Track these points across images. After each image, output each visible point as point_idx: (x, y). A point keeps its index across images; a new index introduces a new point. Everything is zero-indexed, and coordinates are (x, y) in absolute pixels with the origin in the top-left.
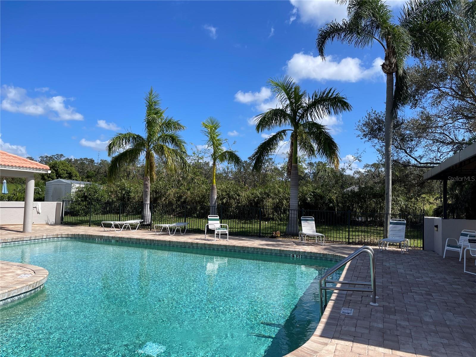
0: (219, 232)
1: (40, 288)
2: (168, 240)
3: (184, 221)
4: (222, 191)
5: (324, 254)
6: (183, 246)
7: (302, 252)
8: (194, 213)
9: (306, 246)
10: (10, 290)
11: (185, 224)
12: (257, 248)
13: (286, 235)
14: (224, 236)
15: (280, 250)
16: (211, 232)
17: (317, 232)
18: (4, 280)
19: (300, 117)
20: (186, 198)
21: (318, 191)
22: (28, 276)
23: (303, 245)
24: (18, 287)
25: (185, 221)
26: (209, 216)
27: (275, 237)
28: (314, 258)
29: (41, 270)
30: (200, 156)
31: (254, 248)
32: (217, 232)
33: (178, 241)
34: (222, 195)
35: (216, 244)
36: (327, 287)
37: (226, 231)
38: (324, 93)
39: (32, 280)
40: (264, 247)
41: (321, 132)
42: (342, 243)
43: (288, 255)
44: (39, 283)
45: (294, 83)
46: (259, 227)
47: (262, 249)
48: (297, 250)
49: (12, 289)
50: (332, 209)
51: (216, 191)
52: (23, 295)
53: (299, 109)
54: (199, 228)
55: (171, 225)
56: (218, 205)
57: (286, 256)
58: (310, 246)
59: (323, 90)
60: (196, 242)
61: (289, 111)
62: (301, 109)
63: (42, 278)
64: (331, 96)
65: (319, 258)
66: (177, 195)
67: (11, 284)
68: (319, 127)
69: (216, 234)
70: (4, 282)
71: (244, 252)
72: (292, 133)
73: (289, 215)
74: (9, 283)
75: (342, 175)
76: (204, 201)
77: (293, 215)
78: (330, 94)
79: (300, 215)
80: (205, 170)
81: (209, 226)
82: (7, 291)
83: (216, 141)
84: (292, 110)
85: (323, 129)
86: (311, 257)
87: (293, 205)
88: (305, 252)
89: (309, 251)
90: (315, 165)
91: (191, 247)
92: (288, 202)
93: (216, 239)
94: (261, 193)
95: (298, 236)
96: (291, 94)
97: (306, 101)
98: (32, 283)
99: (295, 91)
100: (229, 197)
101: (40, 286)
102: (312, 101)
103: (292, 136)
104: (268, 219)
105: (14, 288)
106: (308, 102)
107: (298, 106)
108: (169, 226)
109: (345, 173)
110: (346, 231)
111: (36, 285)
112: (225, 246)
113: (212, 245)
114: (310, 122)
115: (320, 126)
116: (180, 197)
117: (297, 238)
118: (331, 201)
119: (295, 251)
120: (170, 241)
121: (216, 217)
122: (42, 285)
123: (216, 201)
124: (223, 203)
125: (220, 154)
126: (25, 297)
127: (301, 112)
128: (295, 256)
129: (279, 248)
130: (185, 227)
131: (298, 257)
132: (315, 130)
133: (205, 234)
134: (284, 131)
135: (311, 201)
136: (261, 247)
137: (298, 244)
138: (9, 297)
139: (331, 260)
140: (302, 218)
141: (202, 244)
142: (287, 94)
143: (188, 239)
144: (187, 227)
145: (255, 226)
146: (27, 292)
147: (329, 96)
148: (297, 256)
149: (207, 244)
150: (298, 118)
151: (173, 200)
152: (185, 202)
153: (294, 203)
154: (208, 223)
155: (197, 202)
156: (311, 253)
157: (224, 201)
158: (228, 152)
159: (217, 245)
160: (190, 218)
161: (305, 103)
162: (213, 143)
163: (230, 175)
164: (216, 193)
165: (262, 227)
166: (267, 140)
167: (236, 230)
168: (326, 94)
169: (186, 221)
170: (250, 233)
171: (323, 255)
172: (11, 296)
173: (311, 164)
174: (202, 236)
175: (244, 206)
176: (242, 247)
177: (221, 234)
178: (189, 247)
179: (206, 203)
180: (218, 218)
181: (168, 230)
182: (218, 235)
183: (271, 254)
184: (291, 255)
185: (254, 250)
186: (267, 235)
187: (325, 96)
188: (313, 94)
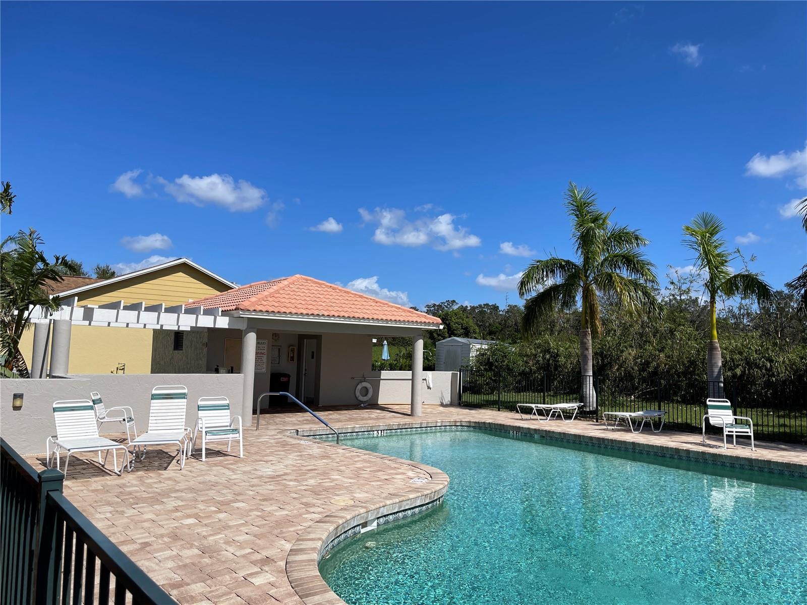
0: (732, 432)
1: (439, 501)
2: (631, 441)
3: (657, 408)
4: (732, 352)
6: (660, 454)
8: (675, 394)
10: (401, 499)
11: (659, 413)
14: (743, 440)
16: (715, 431)
18: (394, 485)
20: (658, 366)
22: (424, 481)
24: (411, 496)
25: (660, 409)
26: (709, 401)
29: (440, 473)
32: (729, 432)
33: (650, 444)
34: (733, 361)
35: (729, 454)
37: (748, 430)
39: (428, 488)
44: (438, 494)
49: (404, 498)
51: (719, 353)
52: (417, 509)
54: (689, 421)
55: (633, 414)
56: (726, 380)
60: (685, 448)
63: (441, 486)
66: (641, 361)
67: (402, 492)
69: (727, 435)
70: (393, 488)
71: (793, 476)
74: (400, 489)
76: (694, 371)
80: (692, 314)
81: (710, 418)
82: (397, 500)
83: (713, 257)
91: (676, 457)
93: (726, 445)
98: (429, 492)
100: (748, 363)
101: (439, 498)
105: (406, 498)
108: (630, 416)
111: (434, 495)
112: (749, 460)
113: (721, 456)
116: (647, 363)
120: (633, 443)
121: (724, 402)
122: (442, 496)
123: (720, 372)
124: (734, 376)
125: (723, 281)
126: (420, 512)
130: (660, 419)
133: (701, 433)
138: (401, 510)
141: (698, 452)
143: (669, 441)
144: (665, 419)
146: (422, 505)
149: (709, 454)
151: (633, 369)
152: (655, 373)
154: (707, 413)
155: (679, 373)
157: (738, 371)
158: (743, 276)
159: (731, 457)
160: (668, 404)
162: (709, 262)
163: (745, 321)
164: (720, 356)
169: (662, 408)
172: (403, 509)
174: (697, 438)
175: (784, 382)
176: (788, 465)
177: (736, 435)
178: (672, 457)
179: (698, 375)
180: (729, 404)
181: (629, 422)
182: (730, 437)
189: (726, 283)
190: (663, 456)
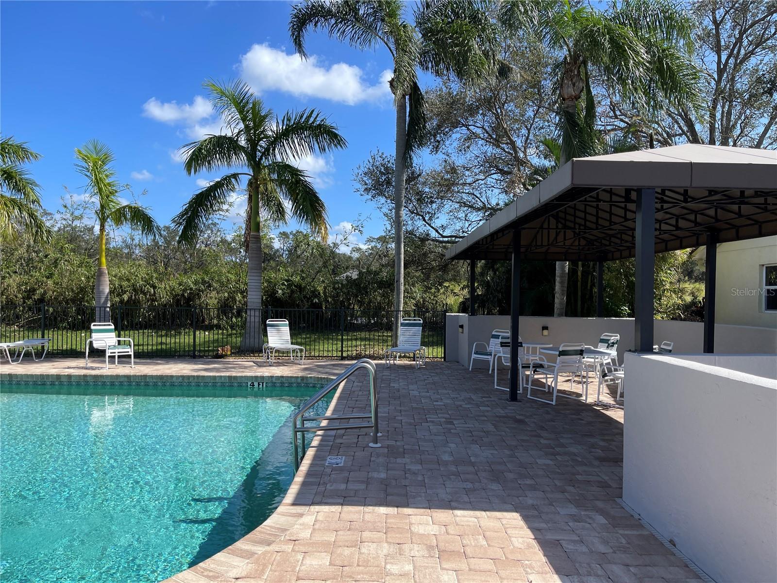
0: (115, 353)
2: (7, 373)
3: (40, 335)
4: (120, 279)
5: (303, 378)
6: (39, 383)
7: (268, 377)
8: (62, 321)
9: (274, 368)
11: (43, 341)
12: (189, 377)
13: (240, 352)
14: (124, 358)
15: (230, 377)
16: (98, 354)
17: (292, 343)
19: (263, 154)
20: (45, 293)
21: (296, 279)
23: (270, 366)
25: (43, 337)
26: (94, 325)
27: (222, 356)
28: (286, 385)
31: (183, 377)
32: (111, 353)
33: (29, 373)
34: (121, 287)
35: (110, 374)
36: (306, 428)
37: (129, 350)
38: (301, 117)
40: (201, 375)
41: (298, 181)
42: (331, 358)
43: (244, 384)
45: (251, 95)
46: (192, 341)
47: (198, 377)
48: (259, 374)
50: (318, 306)
51: (107, 279)
53: (261, 139)
54: (74, 347)
55: (11, 345)
56: (112, 305)
57: (240, 385)
58: (281, 367)
59: (300, 112)
60: (66, 374)
61: (242, 142)
62: (264, 140)
64: (313, 123)
65: (295, 385)
66: (25, 288)
68: (295, 172)
69: (109, 357)
71: (165, 385)
72: (250, 180)
73: (246, 319)
75: (333, 252)
76: (83, 298)
77: (254, 317)
78: (312, 120)
79: (265, 316)
81: (94, 342)
84: (248, 140)
85: (302, 176)
86: (282, 384)
87: (253, 302)
88: (272, 377)
89: (280, 375)
90: (291, 237)
91: (57, 383)
92: (244, 297)
93: (107, 365)
94: (196, 283)
95: (261, 351)
96: (247, 112)
97: (272, 127)
99: (254, 108)
100: (135, 290)
102: (283, 128)
103: (250, 184)
104: (210, 328)
106: (275, 129)
107: (259, 135)
108: (8, 346)
109: (337, 251)
110: (337, 340)
112: (128, 377)
113: (102, 376)
114: (280, 162)
115: (297, 170)
116: (33, 291)
117: (260, 355)
118: (315, 293)
119: (256, 377)
120: (10, 375)
121: (109, 325)
123: (107, 297)
124: (122, 301)
125: (113, 210)
127: (263, 145)
128: (256, 384)
129: (227, 374)
130: (43, 347)
131: (261, 386)
132: (288, 176)
133: (85, 357)
134: (235, 176)
135: (283, 294)
136: (195, 374)
137: (260, 365)
139: (314, 387)
140: (267, 322)
141: (80, 376)
142: (241, 112)
143: (50, 368)
144: (49, 347)
145: (185, 339)
147: (310, 122)
148: (259, 385)
149: (91, 376)
150: (259, 154)
151: (16, 297)
152: (41, 300)
153: (255, 298)
154: (91, 337)
155: (68, 300)
156: (282, 377)
157: (125, 297)
158: (130, 208)
159: (112, 376)
160: (53, 331)
161: (271, 130)
163: (137, 252)
164: (108, 283)
165: (197, 340)
166: (205, 189)
167: (150, 347)
168: (306, 119)
169: (46, 337)
170: (176, 351)
171: (301, 380)
173: (284, 235)
174: (81, 362)
175: (165, 305)
176: (161, 377)
177: (118, 356)
178: (53, 384)
179: (87, 301)
180: (113, 327)
181: (6, 354)
182: (112, 358)
183: (214, 385)
184: (249, 383)
185: (183, 380)
186: (207, 354)
187: (303, 120)
188: (284, 117)
189: (115, 212)
190: (43, 385)
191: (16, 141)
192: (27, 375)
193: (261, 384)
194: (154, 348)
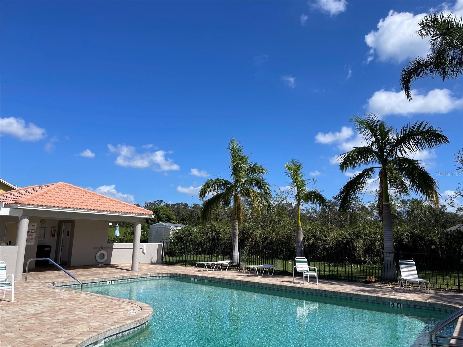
0: (307, 275)
1: (146, 324)
2: (257, 282)
3: (271, 262)
4: (308, 231)
5: (430, 304)
6: (272, 289)
7: (404, 300)
8: (280, 254)
9: (407, 294)
10: (121, 325)
11: (272, 266)
12: (351, 294)
13: (381, 280)
14: (312, 279)
15: (377, 297)
16: (299, 275)
17: (419, 277)
18: (117, 316)
19: (389, 154)
20: (272, 239)
21: (415, 231)
22: (136, 312)
23: (404, 292)
24: (128, 322)
25: (272, 263)
26: (297, 258)
27: (370, 282)
28: (418, 307)
29: (147, 307)
30: (283, 197)
31: (347, 293)
32: (306, 275)
33: (267, 283)
34: (308, 237)
35: (306, 287)
36: (439, 343)
37: (315, 274)
38: (414, 128)
39: (139, 316)
40: (358, 293)
41: (414, 168)
42: (451, 291)
43: (387, 303)
44: (145, 319)
45: (379, 120)
46: (350, 270)
47: (356, 295)
48: (398, 298)
49: (123, 324)
51: (302, 232)
52: (131, 330)
53: (387, 145)
54: (287, 270)
56: (304, 247)
57: (384, 303)
58: (413, 294)
59: (412, 124)
60: (284, 285)
61: (374, 148)
62: (389, 145)
63: (147, 315)
64: (423, 130)
65: (424, 308)
66: (263, 236)
67: (122, 320)
69: (305, 277)
70: (116, 318)
71: (337, 298)
72: (381, 170)
73: (384, 258)
74: (121, 318)
75: (443, 213)
76: (289, 242)
77: (389, 258)
78: (421, 128)
79: (397, 258)
80: (289, 211)
81: (297, 268)
82: (119, 326)
83: (299, 182)
84: (379, 147)
85: (416, 164)
86: (415, 307)
87: (388, 248)
88: (407, 300)
89: (413, 300)
90: (409, 203)
91: (280, 290)
92: (381, 243)
93: (304, 282)
94: (350, 234)
95: (396, 281)
96: (377, 131)
97: (393, 137)
98: (139, 319)
99: (380, 128)
100: (315, 238)
101: (146, 322)
102: (401, 136)
103: (381, 173)
104: (359, 262)
105: (125, 324)
106: (396, 138)
107: (385, 143)
108: (257, 267)
109: (446, 211)
110: (454, 277)
111: (143, 321)
112: (316, 290)
113: (302, 288)
114: (400, 157)
115: (412, 161)
116: (266, 238)
117: (396, 283)
118: (432, 242)
119: (396, 299)
120: (258, 283)
121: (304, 259)
122: (148, 321)
123: (302, 242)
124: (309, 244)
125: (304, 195)
126: (133, 332)
127: (388, 148)
128: (396, 304)
129: (376, 295)
130: (272, 268)
131: (399, 306)
132: (406, 165)
133: (292, 276)
134: (371, 169)
135: (408, 242)
136: (355, 293)
137: (397, 291)
140: (399, 262)
141: (291, 287)
142: (372, 131)
143: (276, 281)
144: (275, 269)
145: (346, 269)
146: (135, 328)
147: (421, 130)
148: (398, 305)
149: (296, 287)
150: (385, 154)
151: (259, 241)
152: (270, 243)
153: (389, 245)
154: (295, 265)
155: (282, 243)
156: (414, 301)
157: (311, 242)
158: (313, 192)
159: (307, 289)
160: (277, 260)
161: (393, 139)
162: (297, 185)
163: (314, 215)
164: (302, 234)
165: (353, 271)
166: (353, 179)
167: (326, 273)
168: (417, 128)
169: (274, 263)
170: (340, 276)
171: (429, 305)
172: (122, 331)
173: (404, 202)
174: (290, 279)
175: (332, 248)
176: (334, 292)
177: (309, 277)
178: (278, 290)
179: (291, 244)
180: (306, 260)
181: (256, 271)
182: (306, 277)
183: (367, 301)
184: (391, 303)
185: (347, 295)
186: (360, 280)
187: (415, 130)
188: (402, 130)
189: (305, 195)
190: (273, 290)
191: (259, 164)
192: (266, 284)
193: (400, 304)
194: (328, 273)
